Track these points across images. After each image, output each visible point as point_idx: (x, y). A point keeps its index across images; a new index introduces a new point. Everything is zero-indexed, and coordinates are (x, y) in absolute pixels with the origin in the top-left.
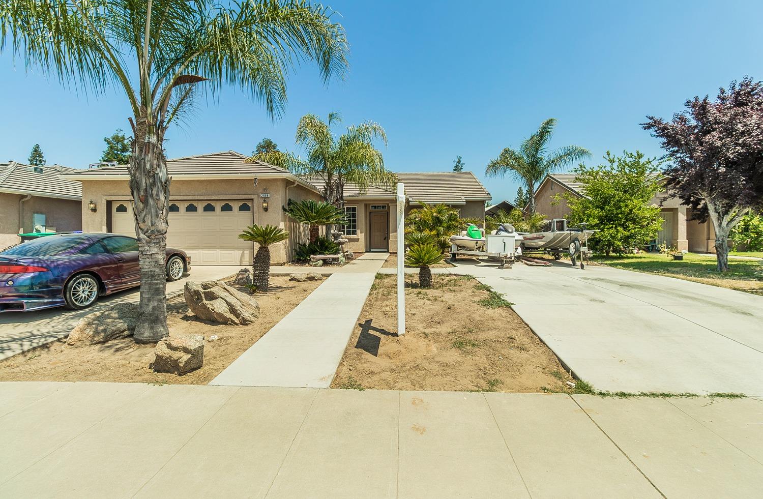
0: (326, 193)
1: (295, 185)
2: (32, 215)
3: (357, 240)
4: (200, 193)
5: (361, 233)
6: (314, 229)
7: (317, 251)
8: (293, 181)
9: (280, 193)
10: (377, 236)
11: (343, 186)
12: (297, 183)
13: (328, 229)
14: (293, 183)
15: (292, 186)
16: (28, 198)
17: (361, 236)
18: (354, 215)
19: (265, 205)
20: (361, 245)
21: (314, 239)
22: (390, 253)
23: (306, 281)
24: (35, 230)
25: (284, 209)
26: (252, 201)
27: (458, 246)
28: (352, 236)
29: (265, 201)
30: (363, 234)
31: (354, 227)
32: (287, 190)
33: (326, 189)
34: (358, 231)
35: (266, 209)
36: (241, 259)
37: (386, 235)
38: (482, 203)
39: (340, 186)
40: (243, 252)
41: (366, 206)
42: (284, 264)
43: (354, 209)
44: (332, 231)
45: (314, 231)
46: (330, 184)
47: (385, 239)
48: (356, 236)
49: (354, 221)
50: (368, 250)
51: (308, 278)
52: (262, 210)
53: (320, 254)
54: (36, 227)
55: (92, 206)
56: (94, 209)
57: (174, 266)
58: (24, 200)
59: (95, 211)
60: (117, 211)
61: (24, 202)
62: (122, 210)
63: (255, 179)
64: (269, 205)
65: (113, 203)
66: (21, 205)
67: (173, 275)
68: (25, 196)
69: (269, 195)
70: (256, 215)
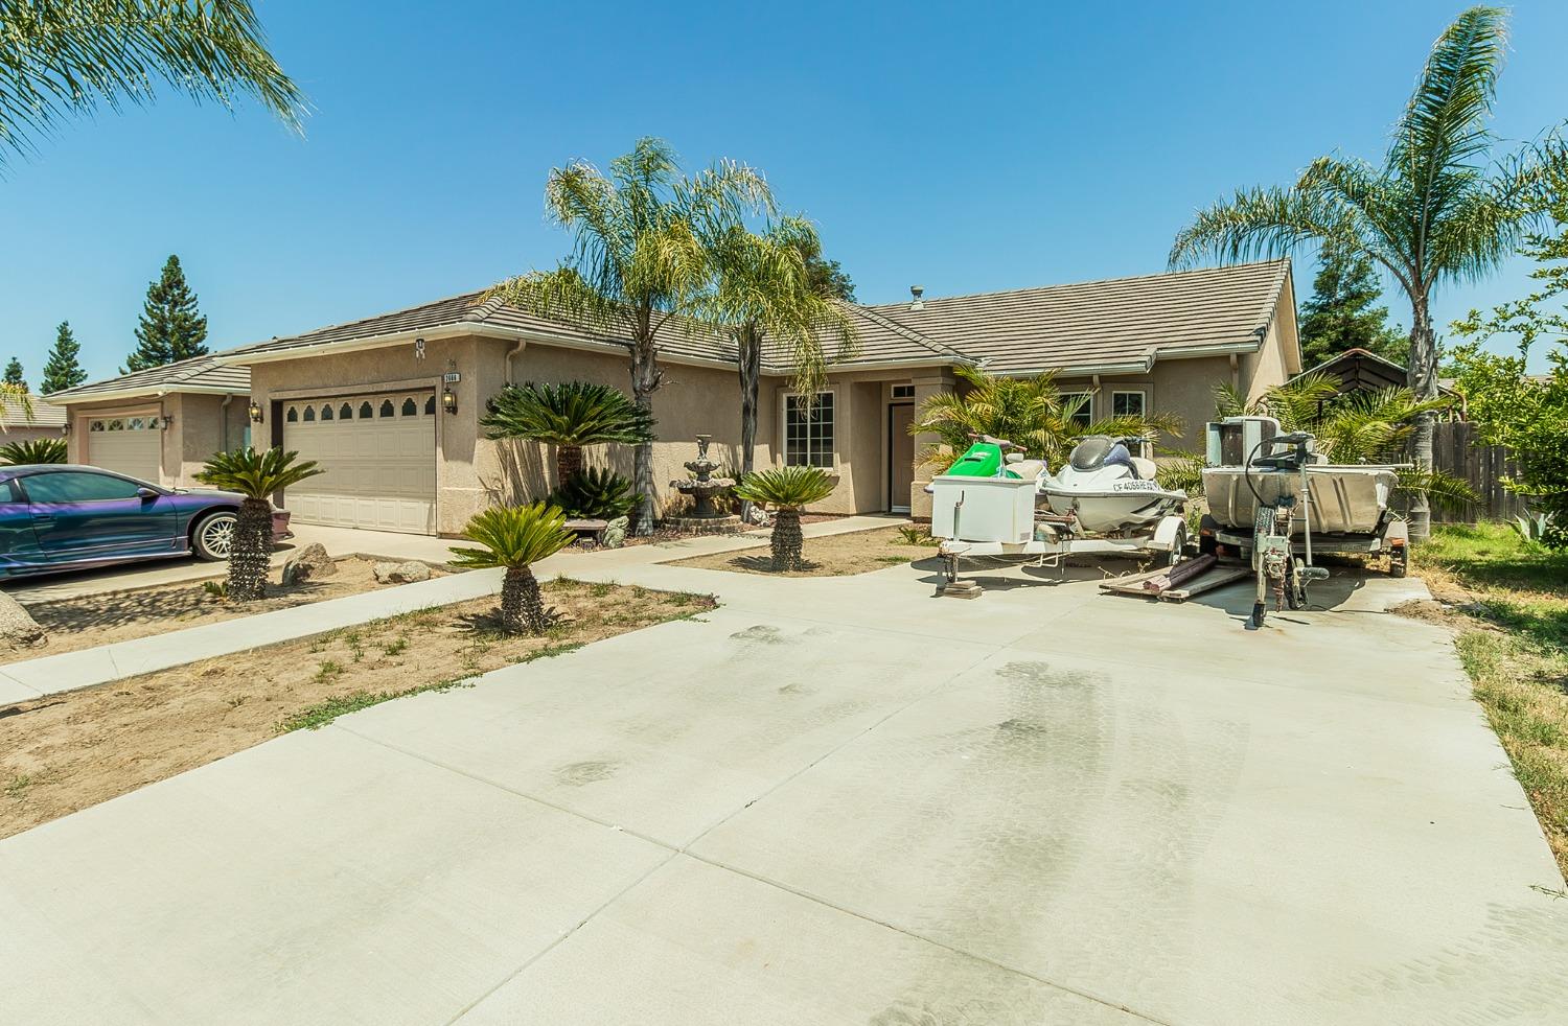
1: (522, 346)
2: (243, 429)
3: (838, 481)
5: (843, 461)
8: (514, 340)
14: (517, 344)
15: (513, 350)
16: (228, 400)
17: (844, 468)
18: (828, 416)
19: (449, 399)
20: (847, 493)
22: (914, 519)
26: (434, 392)
28: (824, 470)
29: (448, 391)
30: (849, 466)
31: (829, 445)
32: (508, 362)
34: (837, 457)
38: (1227, 361)
41: (859, 387)
43: (829, 398)
48: (831, 468)
52: (446, 410)
55: (255, 411)
56: (260, 418)
57: (217, 532)
58: (225, 403)
59: (262, 421)
60: (289, 421)
61: (226, 408)
62: (293, 417)
63: (418, 341)
64: (459, 399)
65: (285, 403)
66: (223, 412)
67: (214, 549)
68: (224, 397)
69: (457, 376)
70: (439, 422)
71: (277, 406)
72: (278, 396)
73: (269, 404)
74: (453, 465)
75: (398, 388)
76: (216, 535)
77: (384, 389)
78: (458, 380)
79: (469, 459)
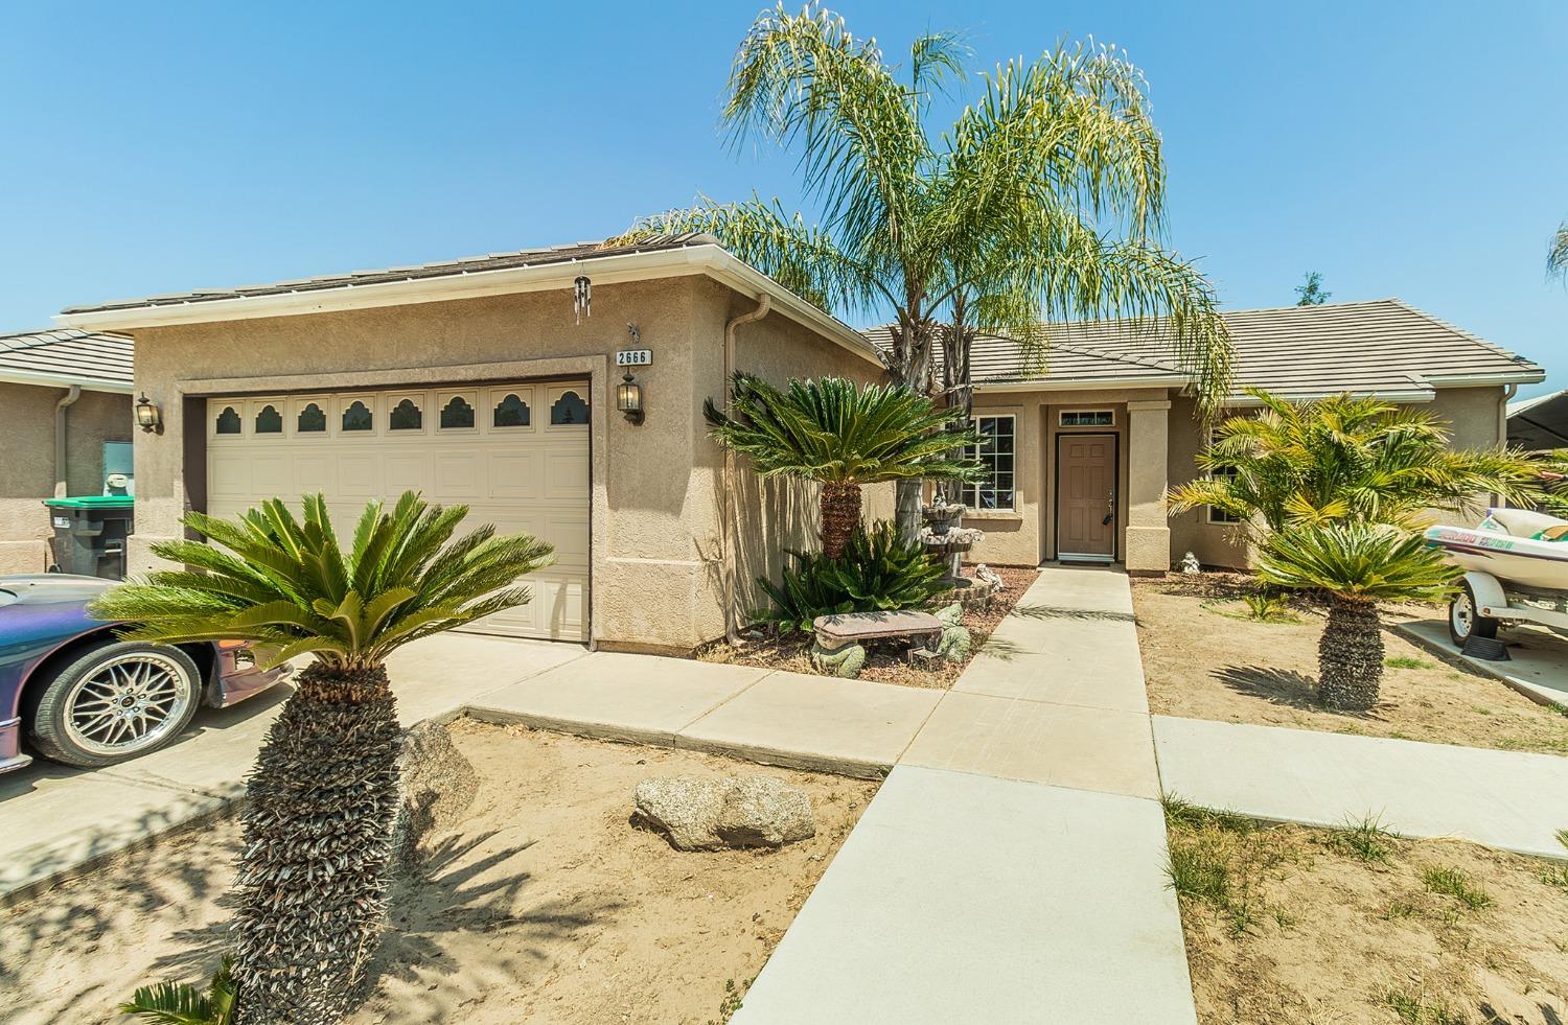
0: (899, 353)
1: (762, 312)
2: (101, 445)
3: (1016, 525)
4: (424, 357)
5: (1028, 501)
6: (837, 499)
7: (845, 596)
8: (751, 295)
9: (690, 344)
10: (1083, 513)
11: (968, 340)
12: (767, 305)
13: (905, 495)
14: (755, 304)
15: (749, 317)
16: (72, 397)
17: (1028, 511)
18: (1006, 444)
19: (631, 396)
20: (1027, 542)
21: (839, 542)
22: (1128, 572)
23: (707, 848)
24: (106, 488)
25: (713, 416)
26: (586, 383)
27: (1509, 586)
28: (995, 513)
29: (629, 381)
30: (1035, 507)
31: (1006, 482)
32: (732, 338)
33: (898, 340)
34: (1019, 497)
35: (636, 416)
36: (555, 618)
37: (1111, 509)
38: (1498, 394)
39: (958, 341)
40: (563, 589)
41: (1047, 412)
42: (705, 649)
43: (1006, 425)
44: (920, 504)
45: (841, 508)
46: (915, 315)
47: (1106, 522)
48: (1010, 511)
49: (1006, 463)
50: (1050, 559)
51: (720, 832)
52: (619, 419)
53: (862, 607)
54: (111, 478)
55: (146, 413)
56: (157, 426)
57: (108, 693)
58: (66, 401)
59: (160, 429)
60: (219, 431)
61: (68, 410)
62: (229, 424)
63: (578, 281)
64: (648, 398)
65: (210, 402)
66: (60, 416)
67: (99, 737)
68: (65, 392)
69: (648, 354)
70: (599, 438)
71: (195, 406)
72: (200, 388)
73: (178, 401)
74: (633, 518)
75: (486, 375)
76: (105, 700)
77: (459, 378)
78: (648, 361)
79: (674, 506)
